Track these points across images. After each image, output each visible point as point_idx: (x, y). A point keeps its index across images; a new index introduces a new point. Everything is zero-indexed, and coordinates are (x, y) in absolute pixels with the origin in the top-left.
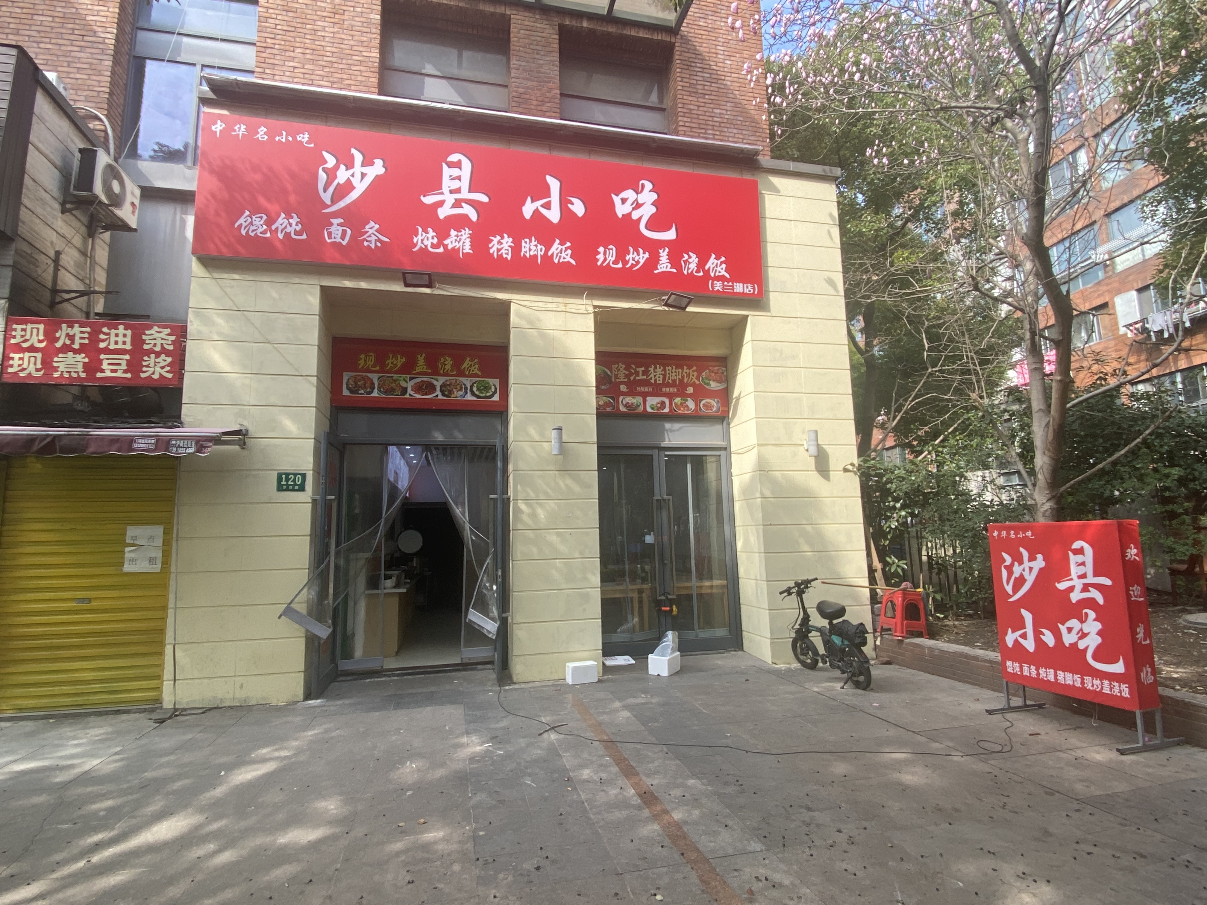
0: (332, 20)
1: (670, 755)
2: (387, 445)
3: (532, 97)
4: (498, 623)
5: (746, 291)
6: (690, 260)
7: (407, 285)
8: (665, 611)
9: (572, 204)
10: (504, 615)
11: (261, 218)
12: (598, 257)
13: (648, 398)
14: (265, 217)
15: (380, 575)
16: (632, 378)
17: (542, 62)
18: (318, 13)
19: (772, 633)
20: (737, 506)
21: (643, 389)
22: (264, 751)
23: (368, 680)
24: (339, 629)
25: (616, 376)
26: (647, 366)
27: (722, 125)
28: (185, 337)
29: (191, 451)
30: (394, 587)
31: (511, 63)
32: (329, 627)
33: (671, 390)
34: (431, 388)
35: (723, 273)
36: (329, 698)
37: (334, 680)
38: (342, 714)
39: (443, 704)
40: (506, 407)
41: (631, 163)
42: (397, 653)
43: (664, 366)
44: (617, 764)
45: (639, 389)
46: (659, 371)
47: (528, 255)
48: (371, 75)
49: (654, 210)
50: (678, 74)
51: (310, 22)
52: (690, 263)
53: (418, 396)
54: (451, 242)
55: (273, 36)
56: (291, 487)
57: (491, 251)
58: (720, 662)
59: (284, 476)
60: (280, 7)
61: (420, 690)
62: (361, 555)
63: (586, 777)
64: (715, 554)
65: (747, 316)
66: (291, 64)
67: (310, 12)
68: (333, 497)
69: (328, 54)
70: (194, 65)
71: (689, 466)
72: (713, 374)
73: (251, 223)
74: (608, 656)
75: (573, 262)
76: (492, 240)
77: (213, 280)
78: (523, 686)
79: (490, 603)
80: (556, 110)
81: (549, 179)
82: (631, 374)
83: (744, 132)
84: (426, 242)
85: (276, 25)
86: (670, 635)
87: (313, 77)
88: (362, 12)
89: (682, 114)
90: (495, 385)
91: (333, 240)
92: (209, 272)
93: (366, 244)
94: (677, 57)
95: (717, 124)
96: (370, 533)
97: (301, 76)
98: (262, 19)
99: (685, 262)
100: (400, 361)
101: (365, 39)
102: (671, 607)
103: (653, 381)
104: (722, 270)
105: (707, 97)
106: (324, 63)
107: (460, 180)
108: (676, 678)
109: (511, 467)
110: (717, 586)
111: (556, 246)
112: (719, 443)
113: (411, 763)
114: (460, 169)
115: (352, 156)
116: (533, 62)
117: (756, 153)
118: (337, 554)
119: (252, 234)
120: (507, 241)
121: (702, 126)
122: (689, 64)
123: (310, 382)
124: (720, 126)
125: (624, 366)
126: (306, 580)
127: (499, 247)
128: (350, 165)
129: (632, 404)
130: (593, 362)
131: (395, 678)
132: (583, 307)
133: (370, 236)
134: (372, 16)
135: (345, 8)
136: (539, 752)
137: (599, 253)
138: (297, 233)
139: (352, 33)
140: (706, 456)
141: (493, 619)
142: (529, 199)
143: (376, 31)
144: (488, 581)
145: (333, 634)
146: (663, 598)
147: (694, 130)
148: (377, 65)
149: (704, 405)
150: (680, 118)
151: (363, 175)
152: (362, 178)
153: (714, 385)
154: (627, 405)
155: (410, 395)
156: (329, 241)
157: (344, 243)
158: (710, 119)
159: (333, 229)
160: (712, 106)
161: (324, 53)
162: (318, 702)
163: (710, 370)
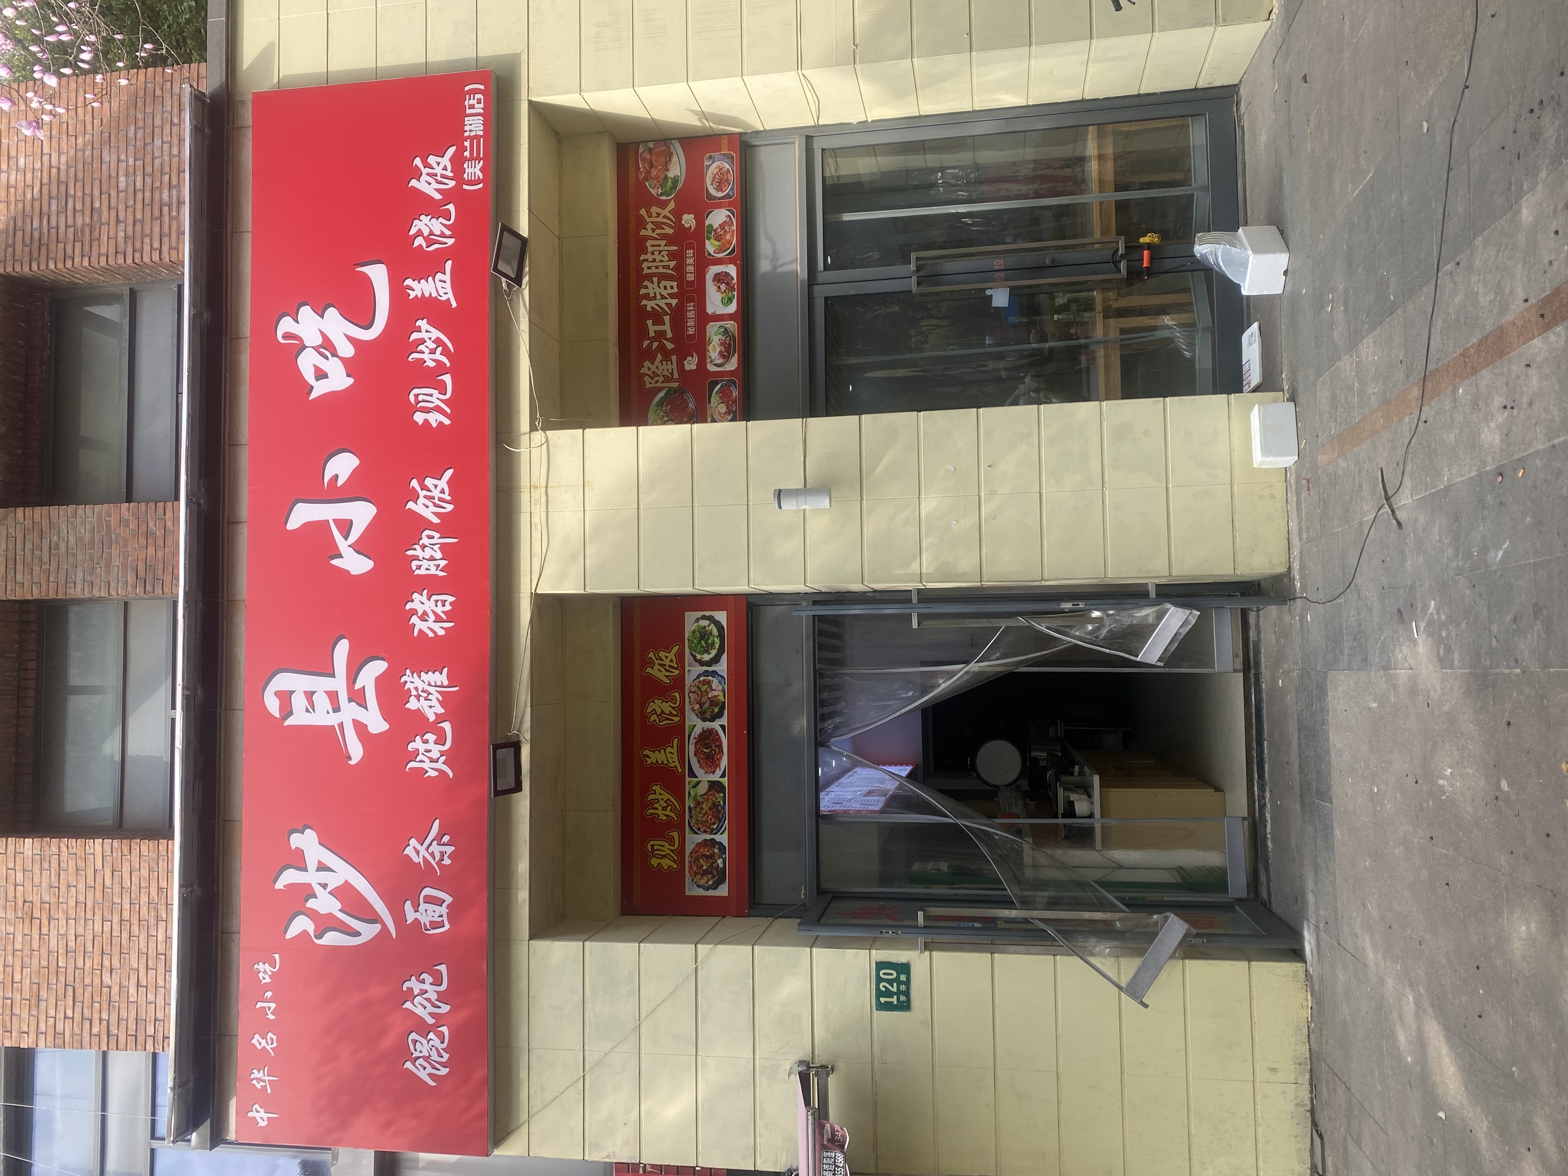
0: (45, 922)
1: (1461, 257)
2: (818, 816)
3: (142, 556)
4: (1168, 605)
5: (479, 108)
6: (426, 233)
7: (518, 788)
8: (1152, 259)
9: (336, 477)
10: (1153, 594)
11: (415, 1042)
12: (434, 425)
13: (710, 310)
14: (413, 1036)
15: (1065, 825)
16: (670, 346)
17: (72, 539)
18: (35, 946)
19: (1202, 23)
20: (929, 107)
21: (691, 323)
22: (1402, 1038)
23: (1269, 843)
24: (1169, 897)
25: (667, 379)
26: (644, 314)
27: (149, 170)
28: (636, 1166)
29: (840, 1158)
30: (1089, 796)
31: (80, 596)
32: (1167, 918)
33: (690, 261)
34: (708, 739)
35: (446, 161)
36: (1301, 915)
37: (1266, 906)
38: (1335, 897)
39: (1324, 710)
40: (737, 596)
41: (245, 362)
42: (1218, 789)
43: (642, 278)
44: (1474, 371)
45: (691, 331)
46: (651, 288)
47: (443, 563)
48: (135, 853)
49: (331, 313)
50: (60, 266)
51: (53, 959)
52: (431, 233)
53: (724, 762)
54: (432, 709)
55: (87, 1024)
56: (903, 988)
57: (441, 632)
58: (1263, 138)
59: (882, 1000)
60: (34, 1013)
61: (1294, 750)
62: (1028, 858)
63: (1498, 438)
64: (1029, 153)
65: (531, 103)
66: (132, 990)
67: (35, 960)
68: (920, 914)
69: (107, 928)
70: (153, 1151)
71: (848, 217)
72: (654, 172)
73: (427, 1058)
74: (1241, 380)
75: (449, 473)
76: (420, 631)
77: (532, 1121)
78: (1296, 552)
79: (1127, 621)
80: (160, 510)
81: (294, 522)
82: (662, 348)
83: (158, 122)
84: (435, 755)
85: (65, 1017)
86: (1202, 249)
87: (152, 953)
88: (24, 871)
89: (137, 255)
90: (698, 620)
91: (445, 918)
92: (518, 1127)
93: (447, 861)
94: (26, 269)
95: (148, 180)
96: (988, 846)
97: (152, 973)
98: (59, 1041)
99: (430, 242)
100: (660, 794)
101: (72, 863)
102: (1142, 247)
103: (674, 302)
104: (441, 163)
105: (97, 204)
106: (125, 935)
107: (313, 693)
108: (1294, 236)
109: (856, 587)
110: (1099, 147)
111: (422, 508)
112: (796, 151)
113: (1444, 777)
114: (292, 692)
115: (291, 887)
116: (75, 555)
117: (198, 98)
118: (1026, 903)
119: (446, 1056)
120: (420, 602)
121: (157, 213)
122: (36, 244)
123: (708, 955)
124: (152, 175)
125: (647, 364)
126: (1075, 960)
127: (432, 617)
128: (307, 892)
129: (722, 344)
130: (645, 431)
131: (1268, 796)
132: (535, 453)
133: (432, 855)
134: (28, 853)
135: (20, 903)
136: (1436, 529)
137: (426, 421)
138: (438, 982)
139: (63, 887)
140: (824, 179)
141: (1160, 616)
142: (335, 562)
143: (54, 845)
144: (1083, 626)
145: (1179, 908)
146: (1123, 265)
147: (166, 229)
148: (116, 843)
149: (719, 189)
150: (146, 259)
151: (322, 867)
152: (329, 869)
153: (677, 169)
154: (726, 356)
155: (723, 776)
156: (447, 926)
157: (449, 899)
158: (140, 196)
159: (425, 920)
160: (113, 194)
161: (107, 935)
162: (1307, 935)
163: (646, 179)
